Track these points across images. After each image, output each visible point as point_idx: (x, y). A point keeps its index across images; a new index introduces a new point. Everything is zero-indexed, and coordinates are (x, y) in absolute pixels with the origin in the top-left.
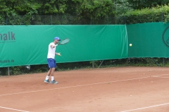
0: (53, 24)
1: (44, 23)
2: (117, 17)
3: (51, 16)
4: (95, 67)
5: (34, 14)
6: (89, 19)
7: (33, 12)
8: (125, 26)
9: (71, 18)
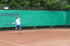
0: (35, 10)
1: (31, 10)
2: (62, 8)
3: (34, 7)
4: (52, 28)
5: (27, 6)
6: (50, 9)
7: (27, 5)
8: (65, 12)
9: (42, 8)
